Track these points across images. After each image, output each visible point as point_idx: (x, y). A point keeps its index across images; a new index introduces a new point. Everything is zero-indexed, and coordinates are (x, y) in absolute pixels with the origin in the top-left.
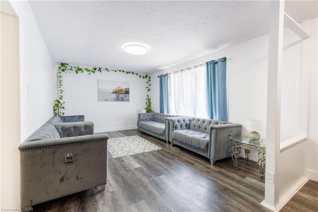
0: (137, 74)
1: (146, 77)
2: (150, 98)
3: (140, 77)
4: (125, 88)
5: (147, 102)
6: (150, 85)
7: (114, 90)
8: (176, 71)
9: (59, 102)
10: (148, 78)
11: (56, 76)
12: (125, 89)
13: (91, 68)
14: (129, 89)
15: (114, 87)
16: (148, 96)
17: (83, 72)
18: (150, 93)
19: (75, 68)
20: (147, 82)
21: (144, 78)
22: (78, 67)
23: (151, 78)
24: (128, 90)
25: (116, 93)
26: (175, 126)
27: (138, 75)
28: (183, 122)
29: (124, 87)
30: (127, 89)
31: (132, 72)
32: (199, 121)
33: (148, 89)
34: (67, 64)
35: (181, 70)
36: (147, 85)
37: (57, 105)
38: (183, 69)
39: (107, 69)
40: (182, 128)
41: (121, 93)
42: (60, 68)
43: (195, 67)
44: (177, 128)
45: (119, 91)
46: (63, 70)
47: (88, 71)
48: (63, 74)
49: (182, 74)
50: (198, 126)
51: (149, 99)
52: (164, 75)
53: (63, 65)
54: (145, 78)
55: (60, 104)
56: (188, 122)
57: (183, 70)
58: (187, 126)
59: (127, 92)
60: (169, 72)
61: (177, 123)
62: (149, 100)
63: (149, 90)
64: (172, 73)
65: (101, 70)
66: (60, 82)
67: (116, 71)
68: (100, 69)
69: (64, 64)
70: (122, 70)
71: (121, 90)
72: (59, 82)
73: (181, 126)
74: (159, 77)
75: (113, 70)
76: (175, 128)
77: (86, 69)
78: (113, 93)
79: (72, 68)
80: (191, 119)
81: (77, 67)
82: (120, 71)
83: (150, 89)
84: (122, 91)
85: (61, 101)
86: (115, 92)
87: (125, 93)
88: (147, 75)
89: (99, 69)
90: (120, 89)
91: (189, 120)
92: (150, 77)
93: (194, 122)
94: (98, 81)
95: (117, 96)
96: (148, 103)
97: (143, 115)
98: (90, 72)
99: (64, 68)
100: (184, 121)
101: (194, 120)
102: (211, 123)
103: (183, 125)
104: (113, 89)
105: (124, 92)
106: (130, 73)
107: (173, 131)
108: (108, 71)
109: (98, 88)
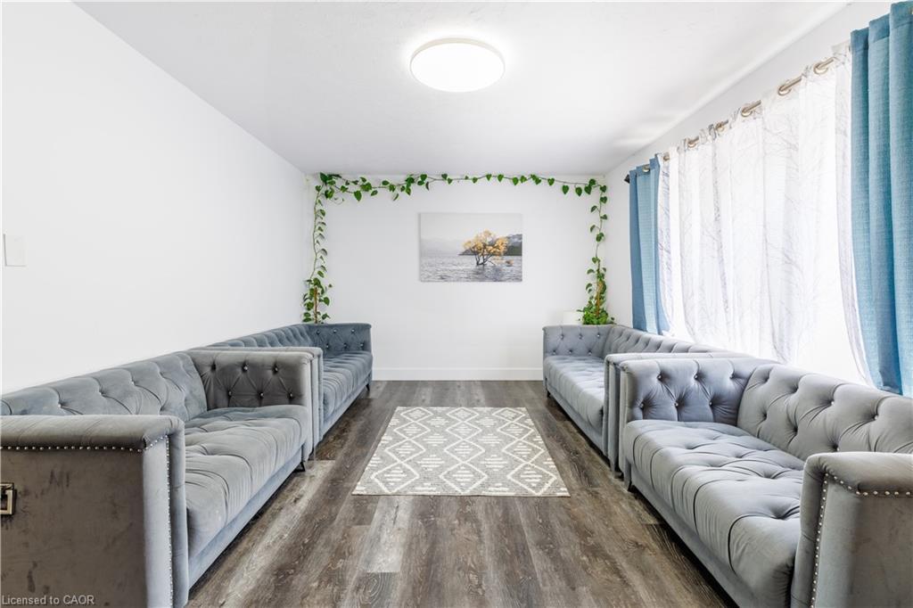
0: (551, 182)
1: (588, 190)
2: (605, 269)
3: (565, 189)
4: (507, 235)
5: (590, 285)
6: (605, 217)
7: (470, 242)
8: (693, 138)
9: (317, 283)
10: (596, 191)
11: (312, 212)
12: (509, 238)
13: (400, 179)
14: (520, 237)
15: (471, 234)
16: (595, 260)
17: (375, 193)
18: (603, 251)
19: (356, 183)
20: (593, 209)
21: (579, 194)
22: (364, 180)
23: (608, 189)
24: (516, 240)
25: (475, 253)
26: (642, 399)
27: (557, 186)
28: (693, 383)
29: (501, 233)
30: (514, 237)
31: (533, 177)
32: (795, 389)
33: (596, 232)
34: (338, 176)
35: (711, 127)
36: (594, 219)
37: (315, 292)
38: (724, 120)
39: (444, 176)
40: (684, 414)
41: (494, 254)
42: (318, 189)
43: (784, 89)
44: (653, 411)
45: (485, 246)
46: (327, 195)
47: (392, 188)
48: (328, 205)
49: (715, 147)
50: (785, 415)
51: (602, 271)
52: (644, 167)
53: (327, 178)
54: (584, 192)
55: (319, 291)
56: (730, 386)
57: (720, 125)
58: (720, 409)
59: (514, 250)
60: (663, 151)
61: (654, 383)
62: (601, 276)
63: (599, 238)
64: (673, 154)
65: (427, 180)
66: (320, 228)
67: (475, 180)
68: (424, 177)
69: (331, 176)
70: (496, 172)
71: (492, 244)
72: (317, 228)
73: (682, 403)
74: (627, 180)
75: (467, 178)
76: (642, 409)
77: (385, 183)
78: (463, 254)
79: (347, 184)
80: (746, 371)
81: (361, 182)
82: (489, 177)
83: (602, 235)
84: (498, 247)
85: (324, 282)
86: (473, 252)
87: (506, 254)
88: (592, 182)
89: (420, 179)
90: (489, 240)
91: (735, 376)
92: (604, 189)
93: (762, 389)
94: (420, 215)
95: (478, 264)
96: (594, 287)
97: (561, 332)
98: (397, 191)
99: (328, 188)
100: (700, 377)
101: (766, 379)
102: (871, 416)
103: (691, 399)
104: (466, 241)
105: (502, 248)
106: (523, 179)
107: (628, 421)
108: (450, 181)
109: (420, 241)
